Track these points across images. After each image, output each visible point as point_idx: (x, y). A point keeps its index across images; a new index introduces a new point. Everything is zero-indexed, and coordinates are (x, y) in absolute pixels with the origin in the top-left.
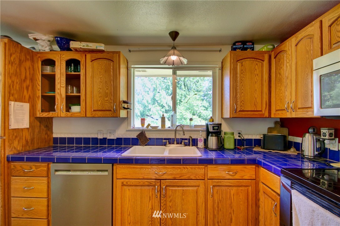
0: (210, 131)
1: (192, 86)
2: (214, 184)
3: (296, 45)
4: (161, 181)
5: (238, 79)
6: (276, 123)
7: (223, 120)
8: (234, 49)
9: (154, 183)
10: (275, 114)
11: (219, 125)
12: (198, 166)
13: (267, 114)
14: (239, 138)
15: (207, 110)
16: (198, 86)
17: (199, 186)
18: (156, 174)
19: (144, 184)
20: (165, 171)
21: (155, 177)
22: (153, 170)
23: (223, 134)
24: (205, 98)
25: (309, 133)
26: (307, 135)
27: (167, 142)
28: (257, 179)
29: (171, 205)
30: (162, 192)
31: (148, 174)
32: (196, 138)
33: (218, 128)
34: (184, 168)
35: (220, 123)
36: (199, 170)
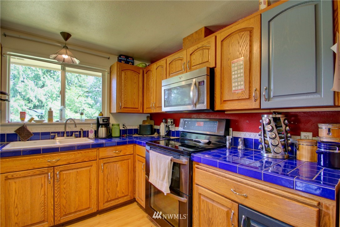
0: (100, 123)
1: (74, 80)
2: (104, 162)
3: (156, 69)
4: (54, 168)
5: (123, 84)
6: (148, 117)
7: (111, 115)
8: (120, 61)
9: (46, 171)
10: (146, 111)
11: (108, 119)
12: (91, 150)
13: (141, 111)
14: (123, 129)
15: (92, 108)
16: (81, 81)
17: (91, 166)
18: (49, 162)
19: (35, 173)
20: (59, 158)
21: (48, 165)
22: (45, 159)
23: (111, 125)
24: (90, 94)
25: (163, 122)
26: (162, 123)
27: (55, 135)
28: (134, 154)
29: (65, 187)
30: (56, 178)
31: (39, 163)
32: (87, 130)
33: (107, 121)
34: (79, 153)
35: (108, 116)
36: (93, 153)
